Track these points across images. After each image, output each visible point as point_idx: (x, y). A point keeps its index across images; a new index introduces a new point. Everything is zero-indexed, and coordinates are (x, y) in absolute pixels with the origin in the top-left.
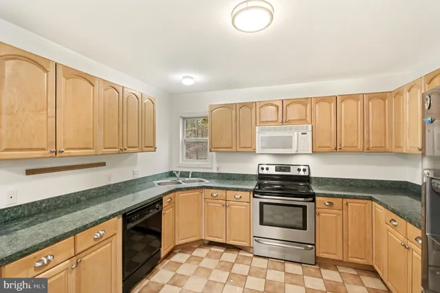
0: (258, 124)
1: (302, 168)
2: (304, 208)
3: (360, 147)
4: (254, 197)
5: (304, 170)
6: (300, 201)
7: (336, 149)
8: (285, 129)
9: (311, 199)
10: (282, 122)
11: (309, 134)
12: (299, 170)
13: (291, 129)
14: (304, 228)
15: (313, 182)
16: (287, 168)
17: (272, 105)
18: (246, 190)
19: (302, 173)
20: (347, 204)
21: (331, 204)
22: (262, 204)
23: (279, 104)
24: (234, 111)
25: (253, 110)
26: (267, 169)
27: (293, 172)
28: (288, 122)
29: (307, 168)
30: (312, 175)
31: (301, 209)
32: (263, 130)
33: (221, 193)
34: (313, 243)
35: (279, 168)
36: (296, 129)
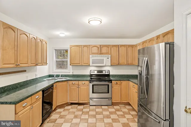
0: (91, 54)
1: (107, 71)
2: (108, 85)
3: (126, 63)
4: (90, 83)
5: (108, 72)
6: (106, 83)
7: (118, 64)
8: (101, 56)
9: (111, 82)
10: (100, 53)
11: (110, 58)
12: (106, 72)
13: (103, 56)
14: (108, 92)
15: (111, 76)
16: (101, 71)
17: (96, 47)
18: (87, 80)
19: (107, 73)
20: (122, 83)
21: (117, 83)
22: (93, 85)
23: (99, 46)
24: (81, 48)
25: (89, 48)
26: (94, 72)
27: (104, 73)
28: (102, 54)
29: (108, 71)
30: (110, 74)
31: (107, 86)
32: (93, 56)
33: (76, 82)
34: (111, 97)
35: (99, 71)
36: (105, 57)
